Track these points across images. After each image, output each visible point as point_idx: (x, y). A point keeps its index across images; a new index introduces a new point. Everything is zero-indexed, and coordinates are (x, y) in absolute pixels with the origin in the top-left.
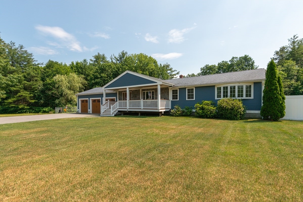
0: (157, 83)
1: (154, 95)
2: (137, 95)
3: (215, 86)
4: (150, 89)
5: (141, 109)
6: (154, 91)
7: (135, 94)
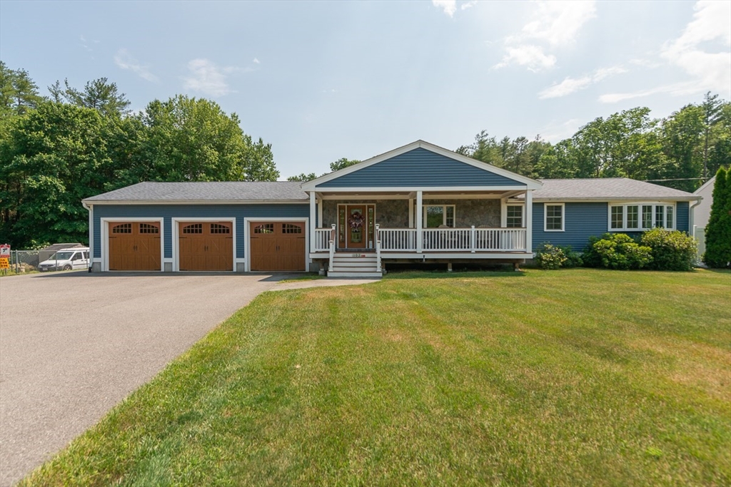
0: (526, 185)
1: (452, 216)
2: (397, 215)
3: (607, 203)
4: (442, 200)
5: (470, 252)
6: (454, 206)
7: (389, 210)
